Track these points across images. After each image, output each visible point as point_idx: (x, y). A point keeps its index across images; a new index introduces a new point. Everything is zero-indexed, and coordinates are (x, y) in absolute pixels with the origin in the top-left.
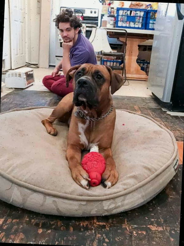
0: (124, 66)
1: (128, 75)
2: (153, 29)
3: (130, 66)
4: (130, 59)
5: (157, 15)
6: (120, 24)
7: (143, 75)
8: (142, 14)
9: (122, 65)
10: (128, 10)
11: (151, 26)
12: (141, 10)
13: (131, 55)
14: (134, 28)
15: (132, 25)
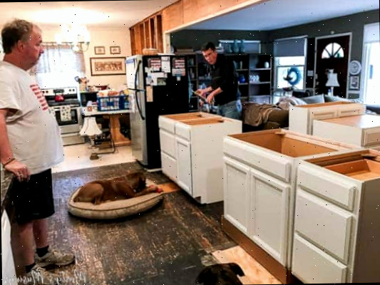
0: (111, 136)
1: (116, 143)
2: (128, 109)
3: (115, 137)
4: (114, 131)
5: (129, 99)
6: (102, 108)
7: (127, 142)
8: (118, 99)
9: (109, 137)
10: (107, 98)
11: (126, 107)
12: (117, 97)
13: (114, 128)
14: (115, 110)
15: (112, 108)
